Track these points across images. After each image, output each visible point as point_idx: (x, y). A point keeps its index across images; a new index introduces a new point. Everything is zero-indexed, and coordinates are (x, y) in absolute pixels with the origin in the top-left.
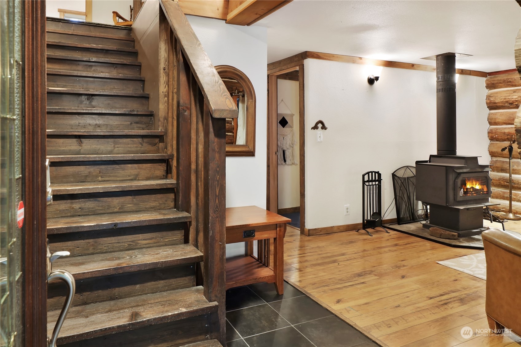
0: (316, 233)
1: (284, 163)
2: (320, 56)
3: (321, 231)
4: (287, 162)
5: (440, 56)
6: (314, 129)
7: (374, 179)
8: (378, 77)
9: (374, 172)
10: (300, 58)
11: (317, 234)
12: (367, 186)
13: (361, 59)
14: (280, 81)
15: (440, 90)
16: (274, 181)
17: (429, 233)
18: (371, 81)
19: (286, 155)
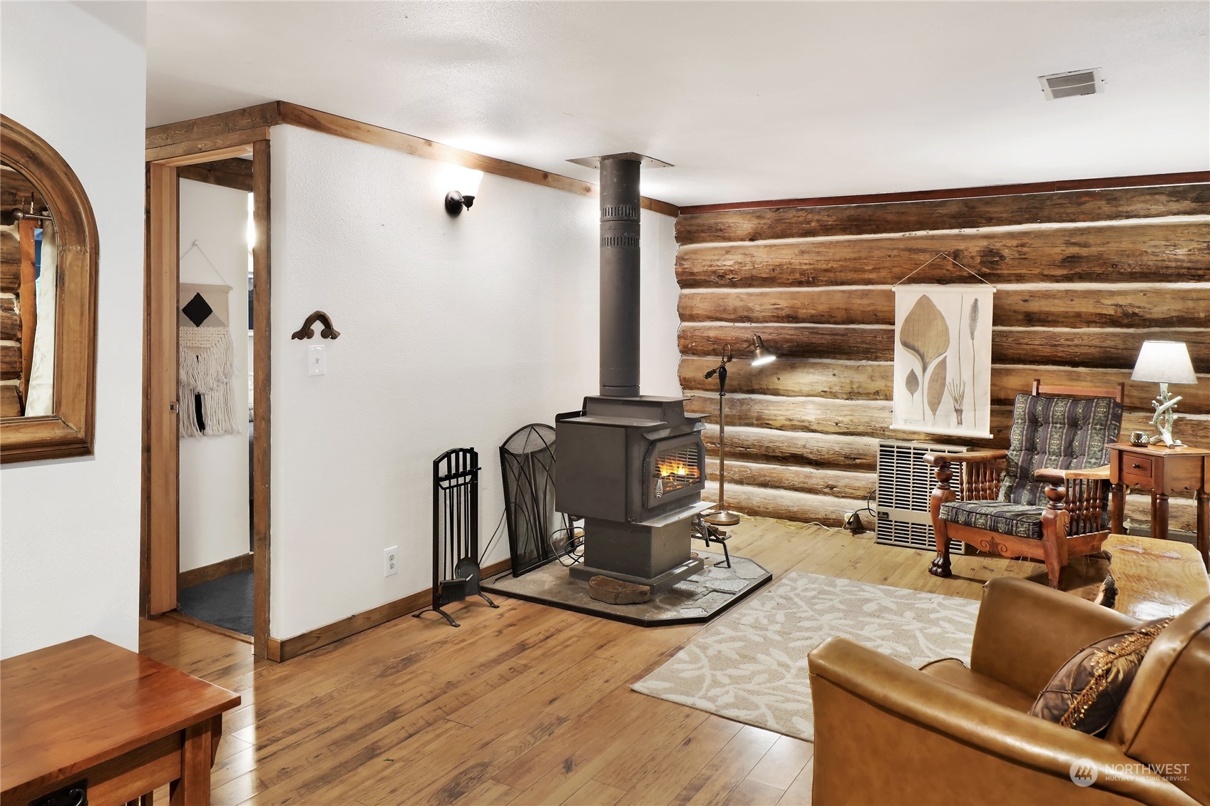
0: (303, 648)
1: (197, 433)
2: (319, 122)
3: (319, 638)
4: (208, 430)
5: (611, 160)
6: (301, 338)
7: (461, 470)
8: (473, 198)
9: (461, 450)
10: (258, 119)
11: (306, 649)
12: (445, 489)
13: (430, 145)
14: (185, 183)
15: (609, 241)
16: (167, 493)
17: (588, 594)
18: (454, 207)
19: (205, 408)
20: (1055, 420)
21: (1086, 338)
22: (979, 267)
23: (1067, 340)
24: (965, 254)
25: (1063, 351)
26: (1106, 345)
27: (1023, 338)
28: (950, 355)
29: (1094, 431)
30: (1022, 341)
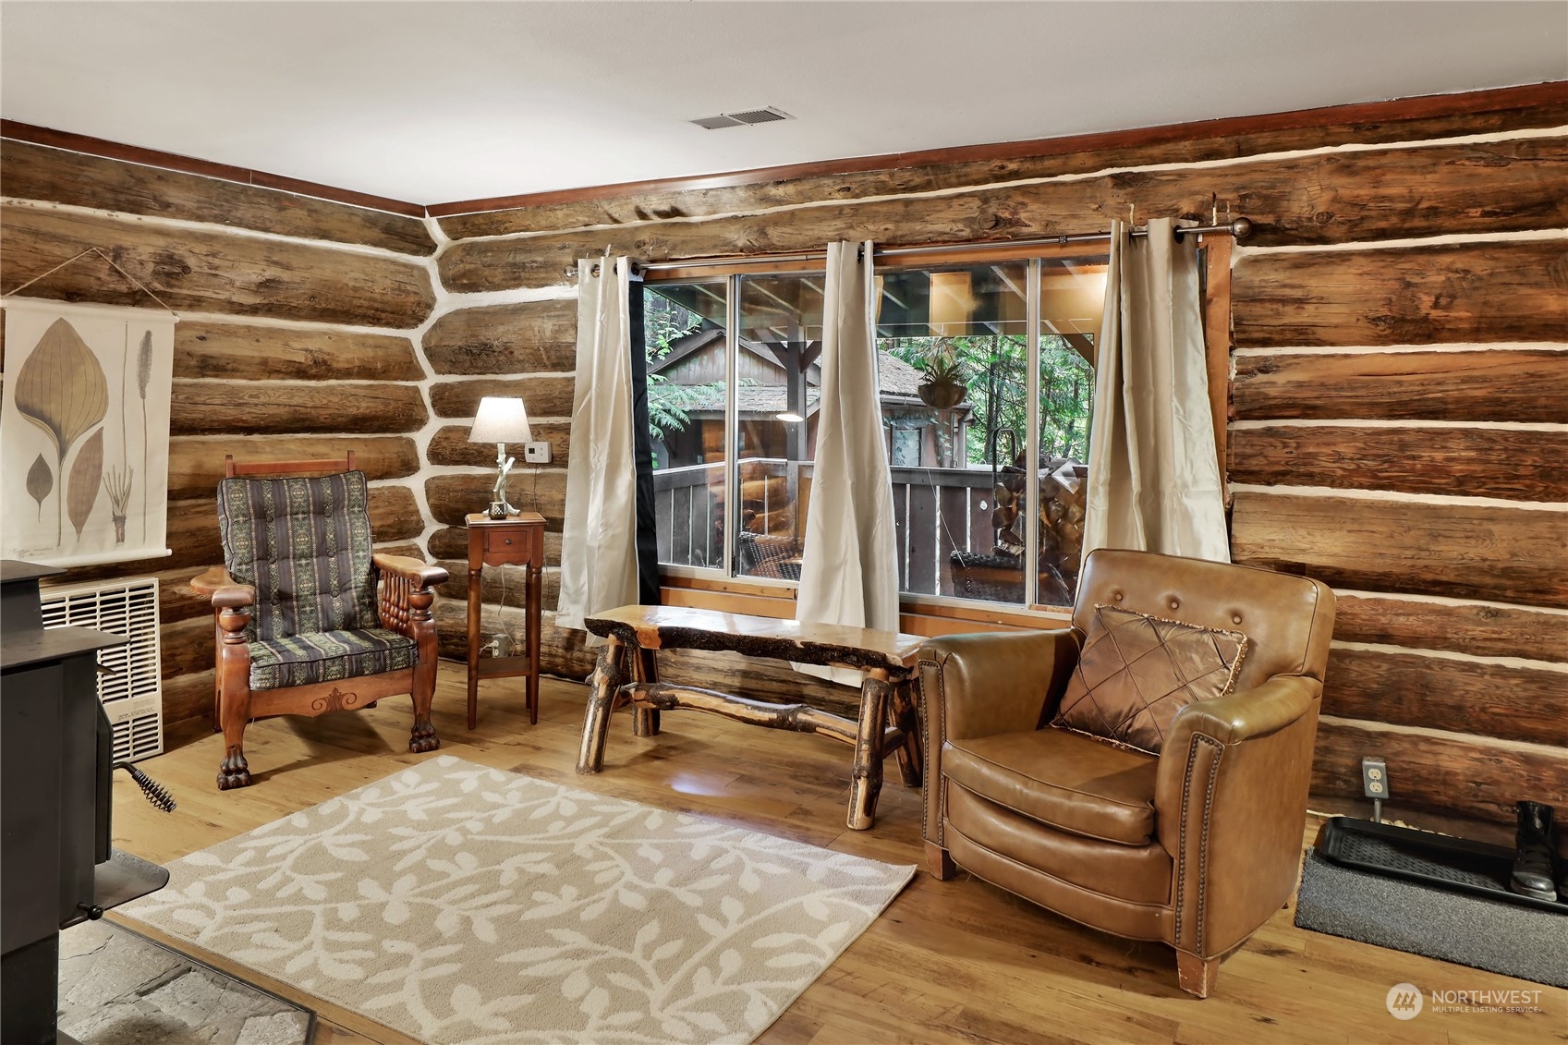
20: (295, 510)
21: (271, 393)
22: (149, 279)
23: (251, 396)
24: (131, 256)
25: (250, 413)
26: (295, 403)
27: (199, 395)
28: (109, 425)
29: (352, 516)
30: (197, 399)
